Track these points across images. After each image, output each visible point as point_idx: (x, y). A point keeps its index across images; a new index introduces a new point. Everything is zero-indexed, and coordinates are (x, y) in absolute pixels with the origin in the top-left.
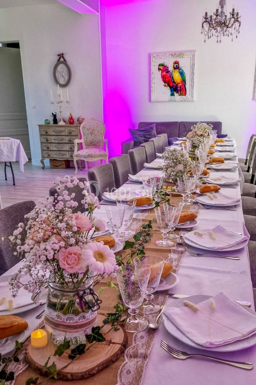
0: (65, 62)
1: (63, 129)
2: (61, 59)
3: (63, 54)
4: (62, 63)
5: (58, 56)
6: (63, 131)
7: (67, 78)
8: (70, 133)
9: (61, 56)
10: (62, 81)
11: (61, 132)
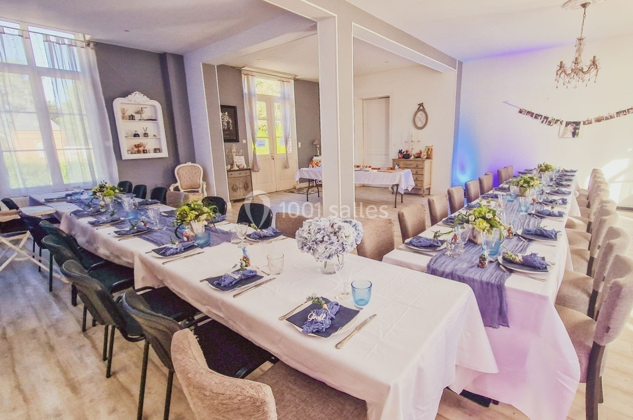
0: (424, 110)
1: (412, 162)
2: (421, 107)
3: (422, 104)
4: (421, 110)
5: (419, 105)
6: (412, 164)
7: (424, 122)
8: (417, 166)
9: (421, 105)
10: (420, 125)
11: (410, 165)
